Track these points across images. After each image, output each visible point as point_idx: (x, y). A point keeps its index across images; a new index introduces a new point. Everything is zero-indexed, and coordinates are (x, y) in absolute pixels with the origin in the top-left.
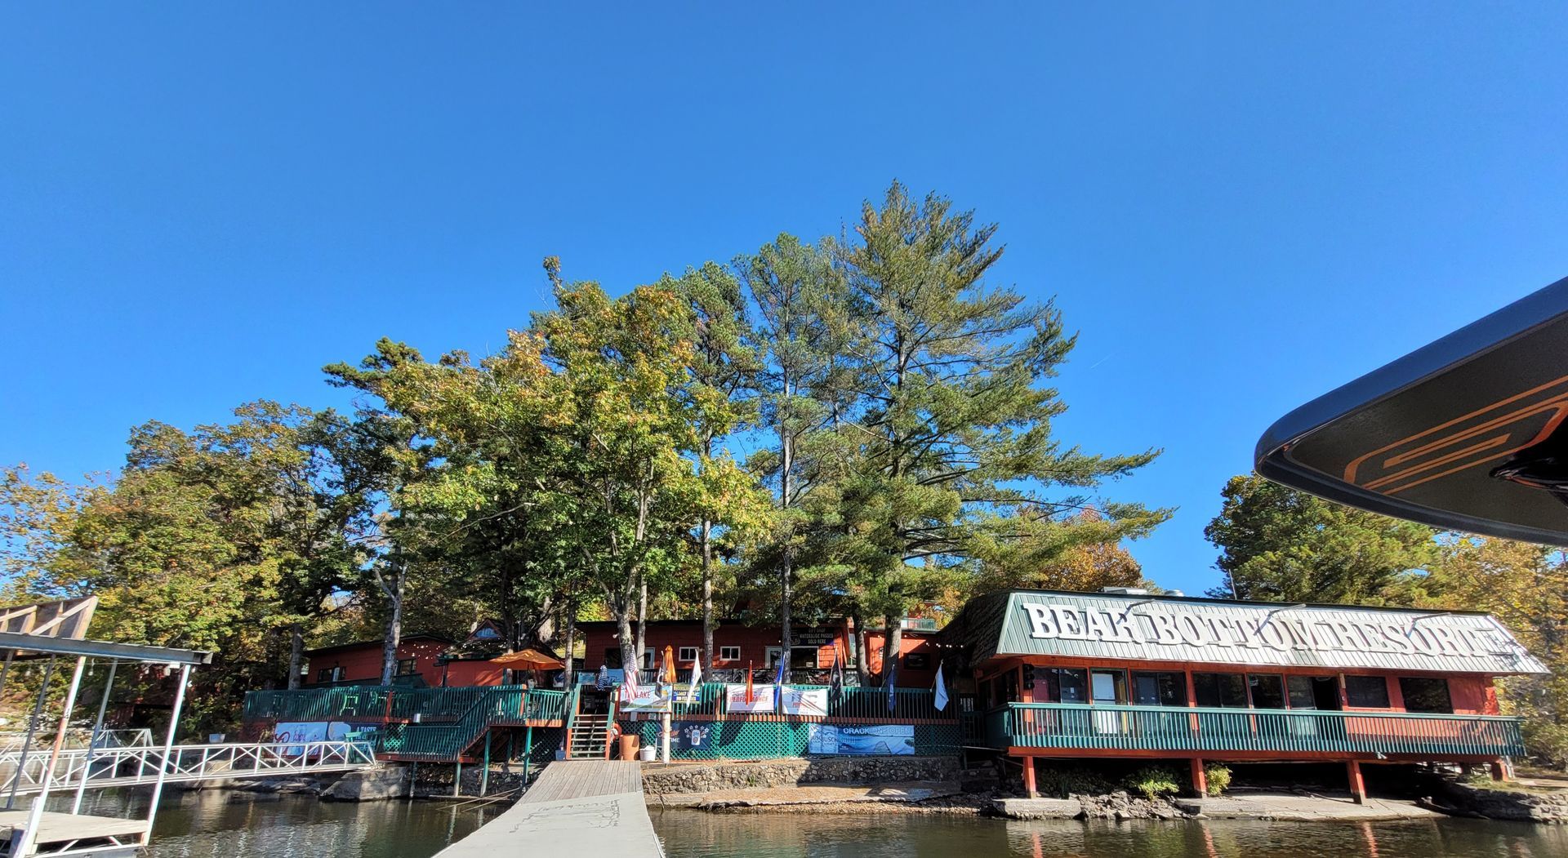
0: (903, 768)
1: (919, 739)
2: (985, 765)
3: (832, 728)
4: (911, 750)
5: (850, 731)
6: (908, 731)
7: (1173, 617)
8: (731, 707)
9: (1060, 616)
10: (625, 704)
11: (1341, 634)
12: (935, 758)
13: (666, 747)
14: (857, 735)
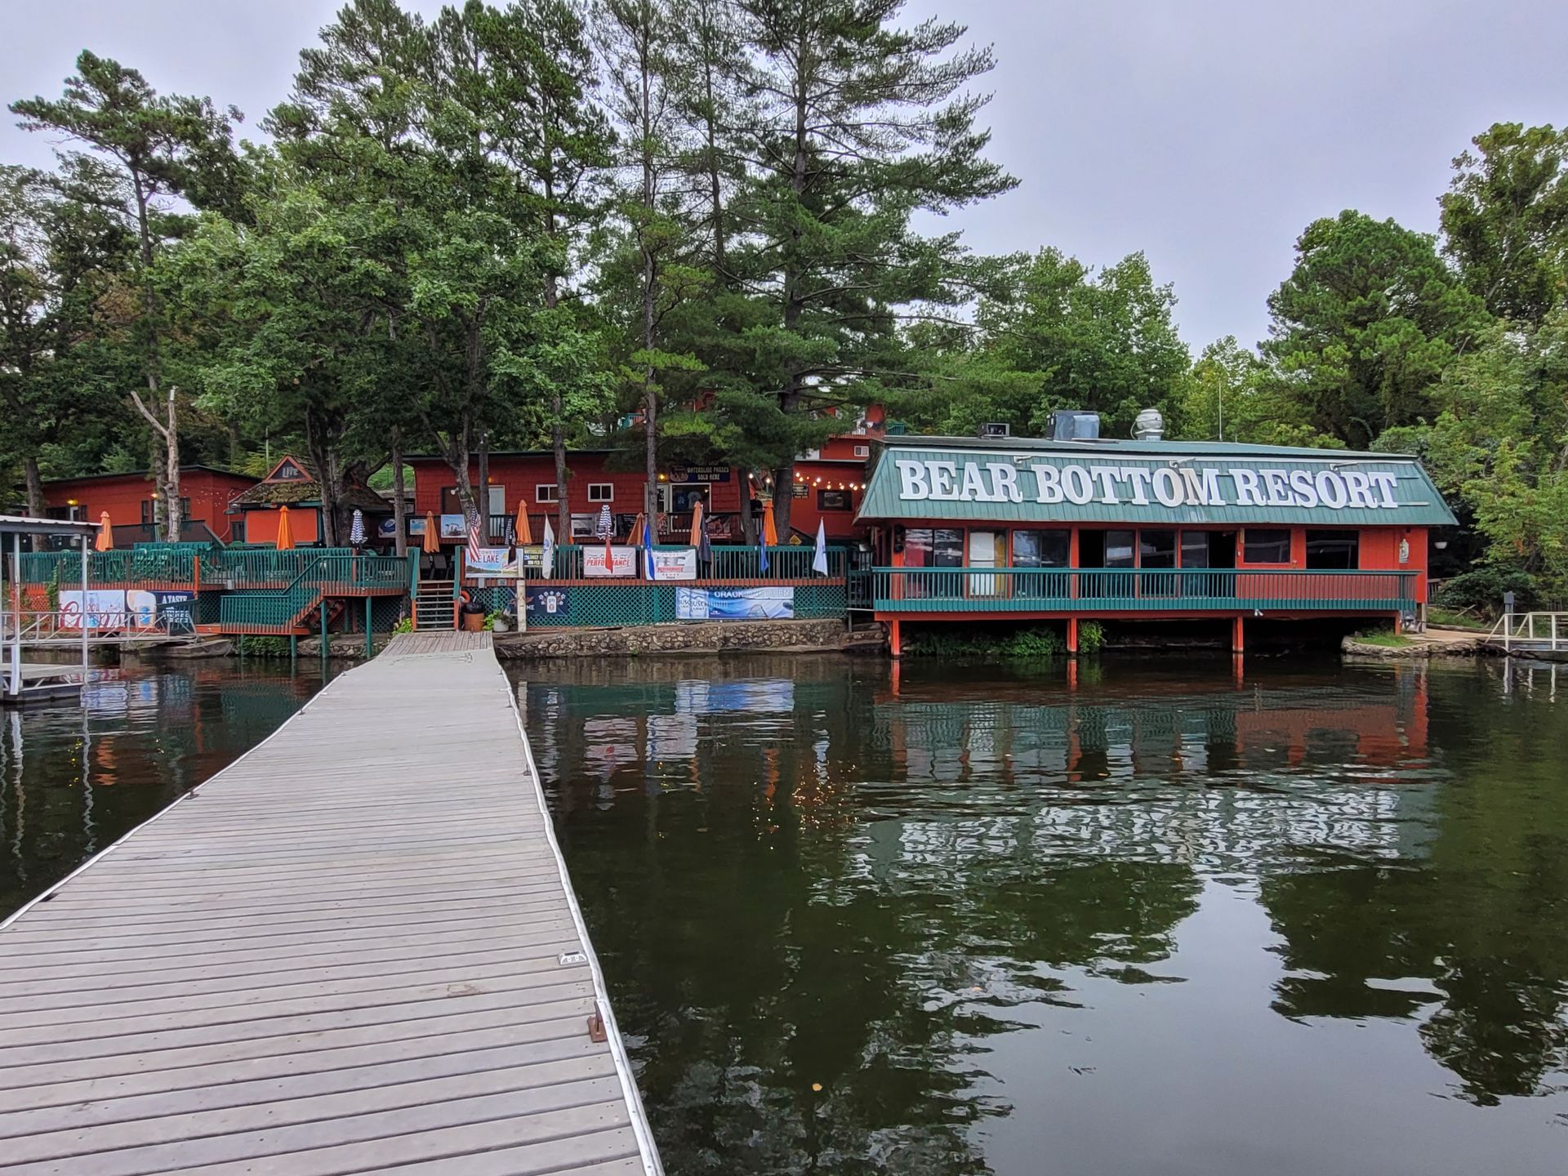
1: (800, 601)
3: (701, 592)
4: (789, 614)
5: (722, 594)
6: (787, 594)
7: (1060, 472)
8: (589, 570)
9: (935, 473)
10: (471, 569)
11: (1241, 487)
12: (815, 621)
13: (521, 616)
14: (729, 598)
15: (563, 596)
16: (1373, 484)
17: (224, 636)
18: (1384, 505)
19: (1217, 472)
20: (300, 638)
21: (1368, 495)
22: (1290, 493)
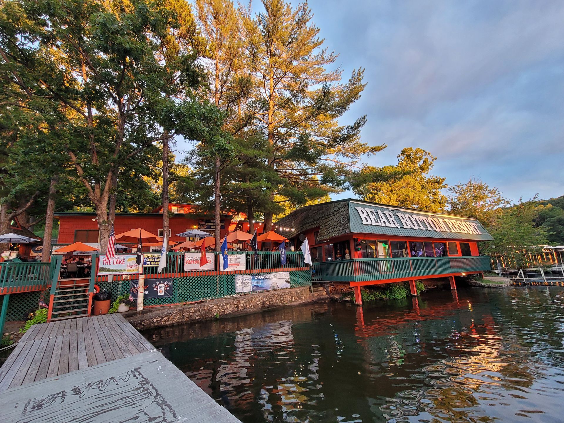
0: (287, 296)
1: (292, 280)
2: (320, 289)
3: (248, 276)
4: (288, 285)
5: (258, 277)
6: (286, 275)
7: (405, 216)
8: (187, 267)
9: (370, 214)
10: (103, 269)
13: (140, 299)
14: (262, 279)
15: (170, 284)
16: (473, 226)
18: (479, 233)
19: (442, 220)
21: (474, 230)
22: (460, 228)
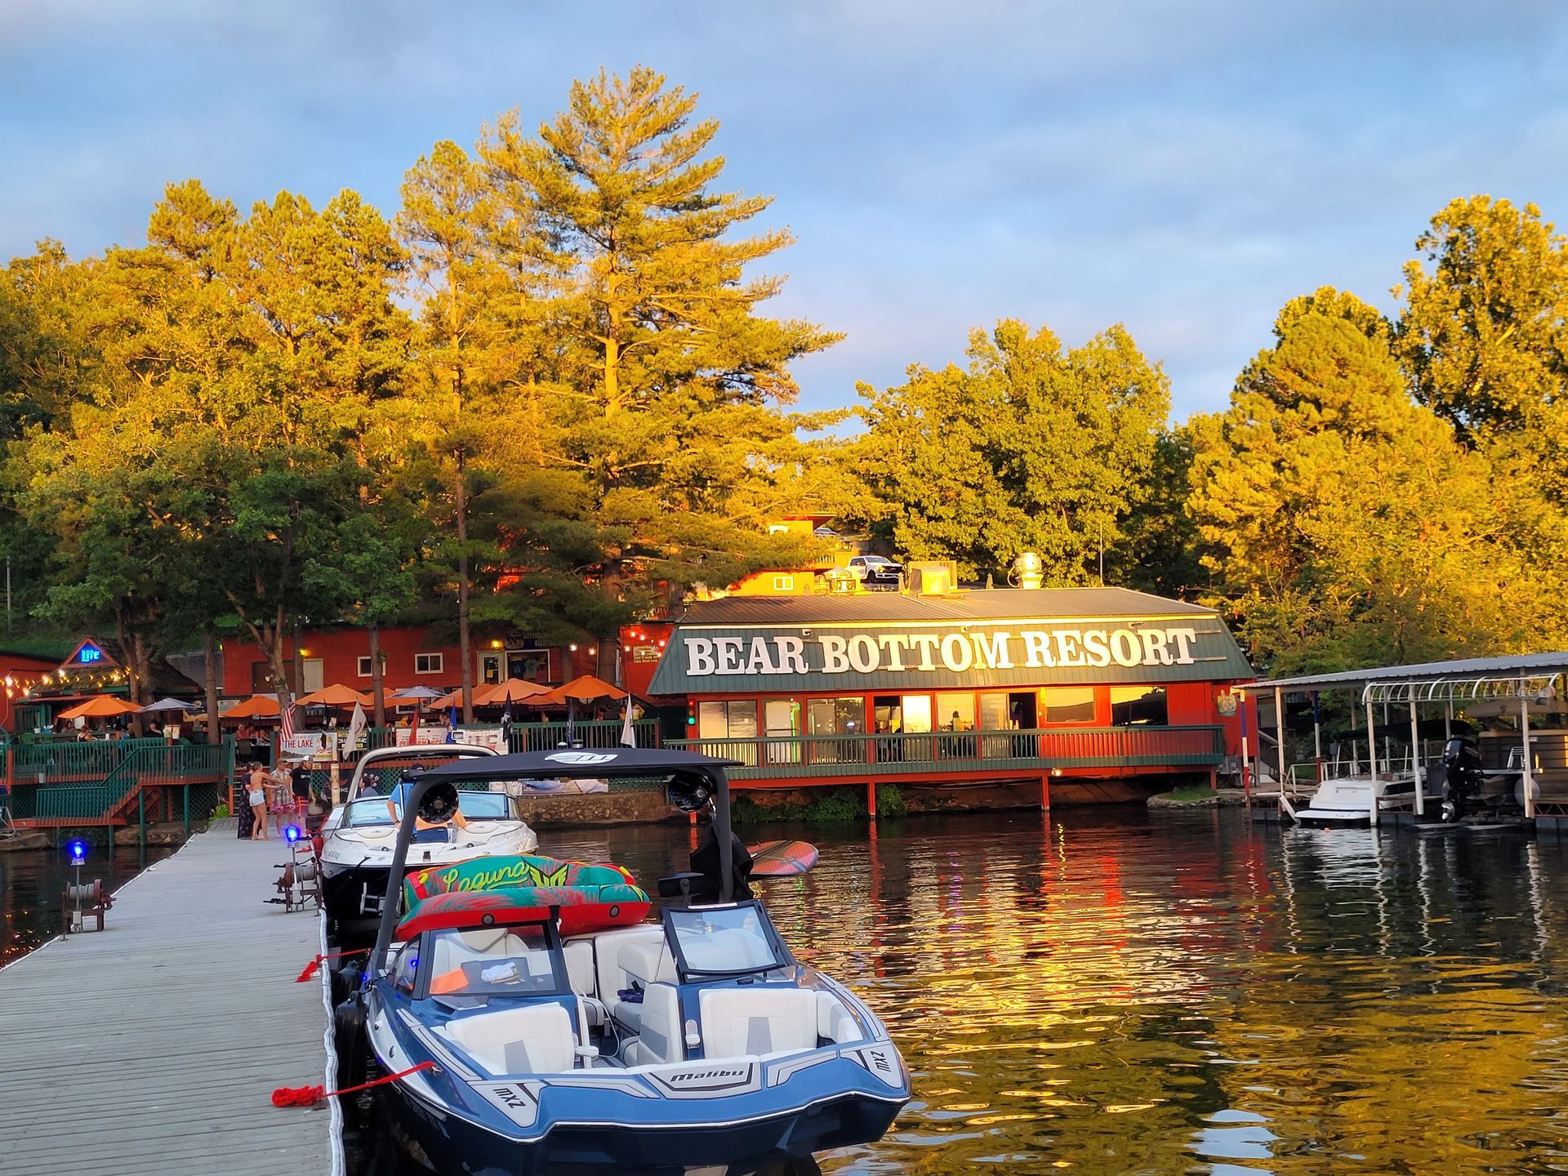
4: (604, 788)
7: (847, 642)
9: (722, 649)
10: (286, 754)
11: (1032, 649)
12: (628, 795)
13: (336, 798)
16: (1170, 641)
17: (40, 829)
18: (1179, 661)
19: (1007, 635)
20: (117, 828)
21: (1164, 653)
22: (1082, 654)
